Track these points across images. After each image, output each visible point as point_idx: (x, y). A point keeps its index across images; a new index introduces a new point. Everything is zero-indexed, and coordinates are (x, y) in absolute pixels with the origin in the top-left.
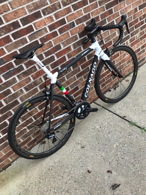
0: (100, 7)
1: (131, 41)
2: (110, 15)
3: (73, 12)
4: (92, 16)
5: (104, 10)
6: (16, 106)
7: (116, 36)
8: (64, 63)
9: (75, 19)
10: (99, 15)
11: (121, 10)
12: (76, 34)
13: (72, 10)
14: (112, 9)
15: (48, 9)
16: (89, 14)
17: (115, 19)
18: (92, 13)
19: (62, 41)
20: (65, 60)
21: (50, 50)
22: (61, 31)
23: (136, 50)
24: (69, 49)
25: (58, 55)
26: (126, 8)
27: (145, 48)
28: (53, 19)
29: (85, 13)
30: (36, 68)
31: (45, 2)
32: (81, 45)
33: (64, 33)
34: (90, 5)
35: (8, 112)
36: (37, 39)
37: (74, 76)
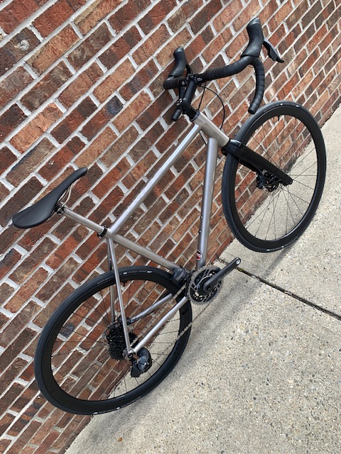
0: (177, 34)
1: (276, 87)
2: (206, 44)
3: (107, 73)
4: (161, 63)
5: (189, 38)
6: (28, 342)
7: (235, 89)
8: (121, 202)
9: (118, 90)
11: (233, 20)
12: (130, 126)
13: (104, 69)
14: (209, 28)
15: (38, 91)
16: (152, 62)
17: (223, 49)
18: (158, 57)
19: (99, 154)
20: (122, 194)
21: (75, 186)
22: (88, 132)
24: (123, 166)
25: (98, 193)
26: (246, 12)
27: (315, 90)
28: (60, 112)
29: (139, 64)
30: (51, 242)
31: (23, 76)
32: (151, 146)
33: (99, 134)
34: (147, 40)
35: (16, 362)
36: (33, 175)
37: (153, 222)
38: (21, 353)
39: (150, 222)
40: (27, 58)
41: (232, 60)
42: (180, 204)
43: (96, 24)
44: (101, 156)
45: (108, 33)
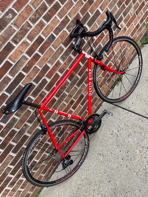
0: (77, 2)
1: (125, 21)
2: (91, 5)
3: (47, 24)
4: (71, 17)
5: (83, 4)
8: (59, 79)
9: (53, 31)
10: (79, 12)
12: (60, 46)
13: (45, 22)
15: (18, 35)
16: (66, 17)
17: (99, 7)
18: (69, 14)
19: (47, 60)
20: (59, 76)
21: (38, 75)
22: (42, 51)
23: (135, 27)
24: (58, 64)
25: (49, 76)
27: (145, 20)
28: (28, 43)
29: (61, 18)
31: (11, 30)
32: (70, 54)
33: (46, 51)
34: (63, 7)
35: (22, 149)
36: (20, 71)
37: (74, 87)
38: (23, 145)
39: (72, 87)
40: (12, 21)
41: (103, 11)
42: (85, 78)
43: (40, 3)
44: (48, 61)
45: (46, 6)
